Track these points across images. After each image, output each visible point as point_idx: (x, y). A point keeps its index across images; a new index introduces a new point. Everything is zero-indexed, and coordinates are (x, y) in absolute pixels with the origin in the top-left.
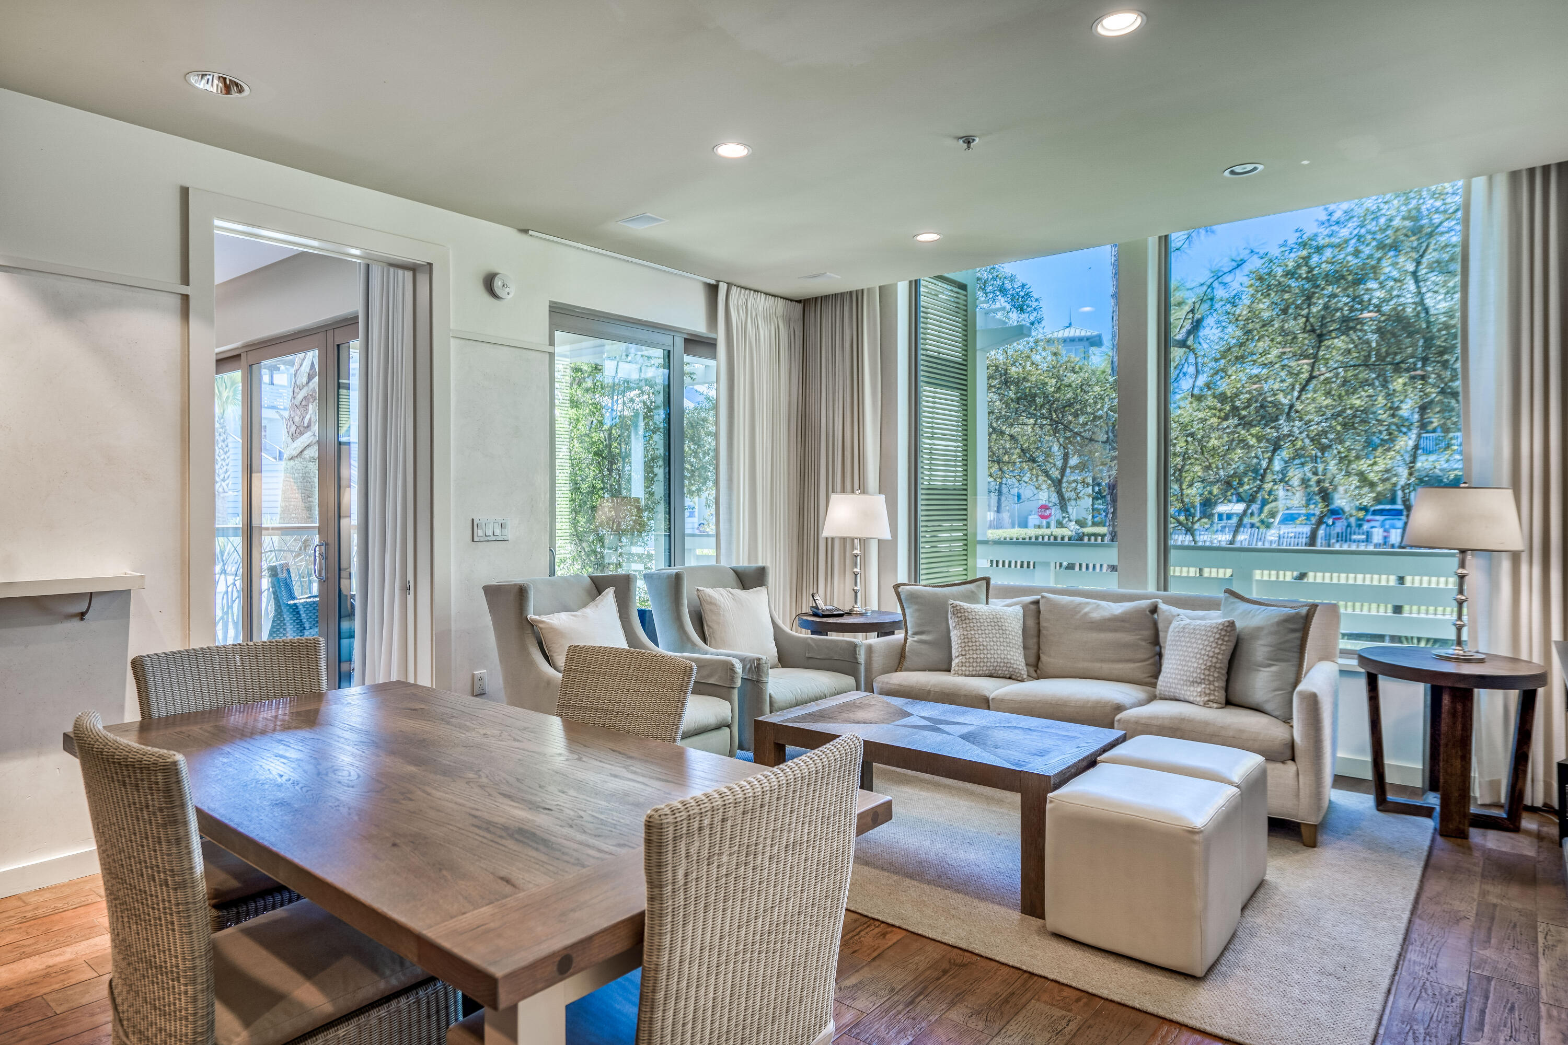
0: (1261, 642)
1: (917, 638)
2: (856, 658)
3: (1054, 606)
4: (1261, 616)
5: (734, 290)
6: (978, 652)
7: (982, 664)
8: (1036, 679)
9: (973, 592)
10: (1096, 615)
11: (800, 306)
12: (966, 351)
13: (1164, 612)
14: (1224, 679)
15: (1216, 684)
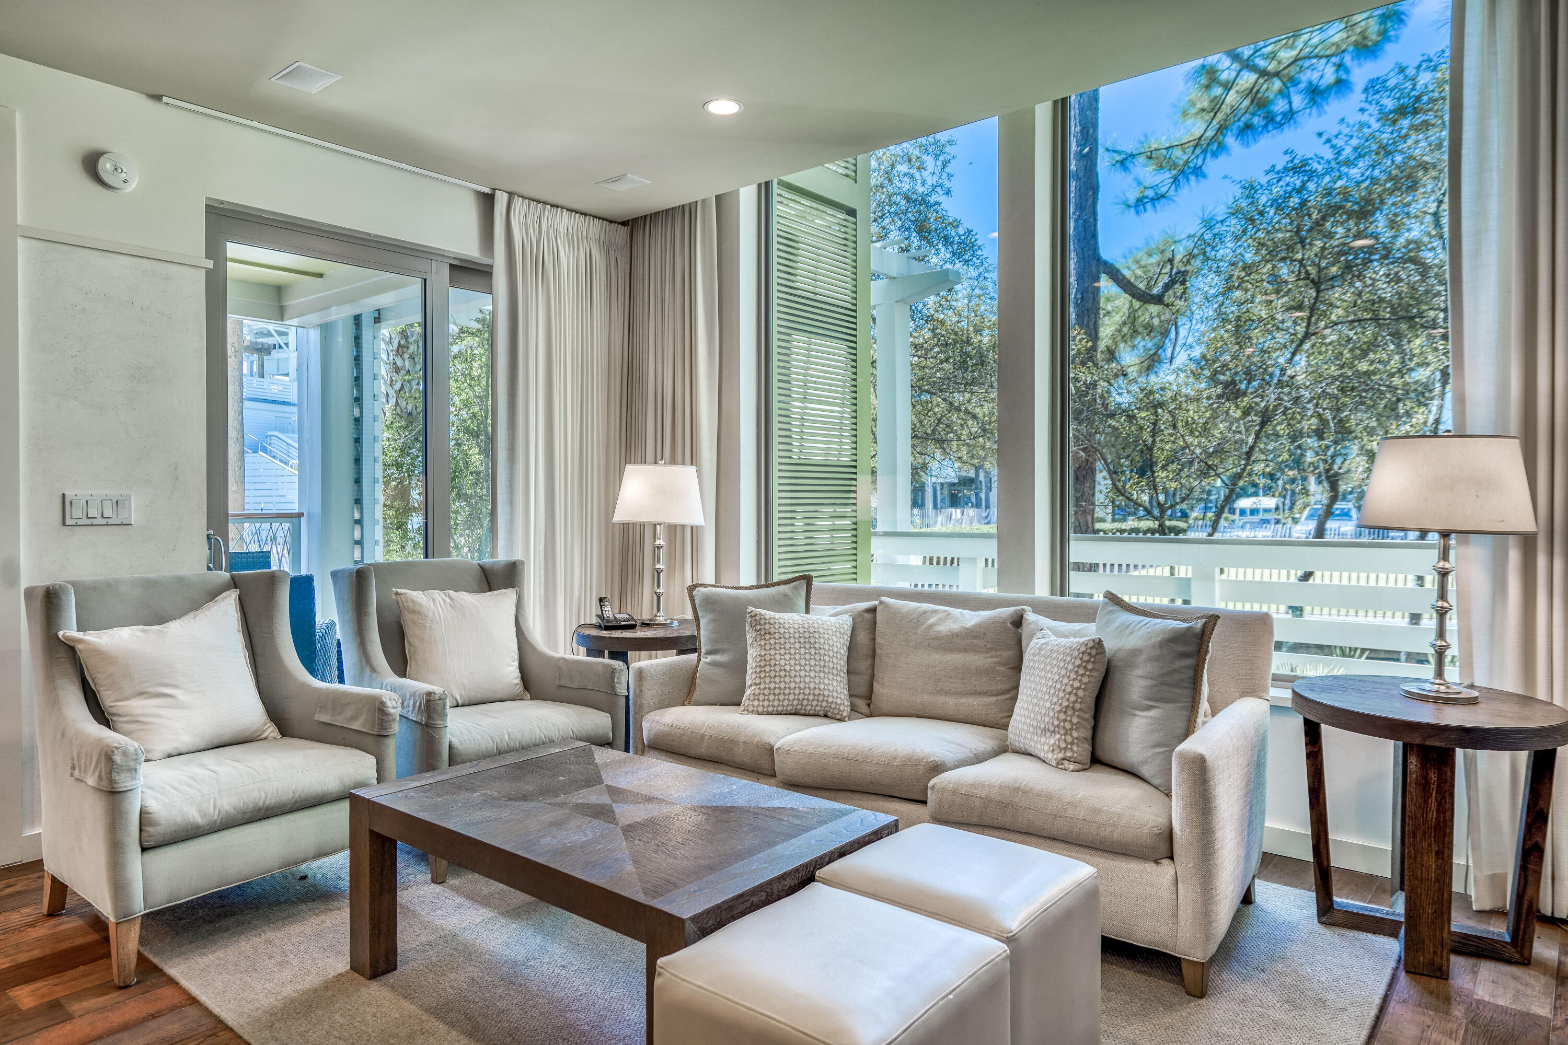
0: (1138, 672)
1: (709, 659)
2: (614, 688)
3: (893, 613)
4: (1140, 633)
5: (518, 203)
6: (777, 680)
7: (781, 697)
8: (867, 716)
9: (786, 596)
10: (943, 628)
11: (624, 231)
12: (855, 292)
13: (1029, 624)
14: (1089, 726)
15: (1075, 734)
